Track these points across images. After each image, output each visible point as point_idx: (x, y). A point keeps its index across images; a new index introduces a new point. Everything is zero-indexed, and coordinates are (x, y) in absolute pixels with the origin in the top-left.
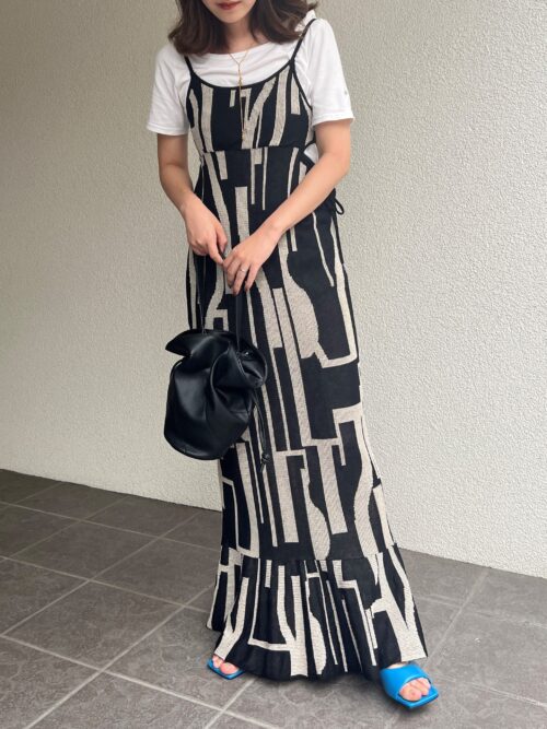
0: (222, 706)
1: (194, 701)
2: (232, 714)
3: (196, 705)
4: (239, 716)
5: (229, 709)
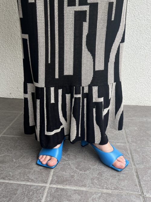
0: (46, 183)
1: (29, 183)
2: (54, 186)
3: (31, 186)
4: (59, 186)
5: (51, 184)
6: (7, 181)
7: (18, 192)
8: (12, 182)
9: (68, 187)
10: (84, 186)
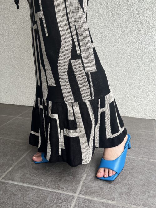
0: (75, 193)
1: (59, 191)
2: (83, 196)
3: (60, 194)
4: (88, 197)
5: (79, 194)
6: (39, 187)
7: (48, 199)
8: (43, 188)
9: (96, 199)
10: (113, 199)
